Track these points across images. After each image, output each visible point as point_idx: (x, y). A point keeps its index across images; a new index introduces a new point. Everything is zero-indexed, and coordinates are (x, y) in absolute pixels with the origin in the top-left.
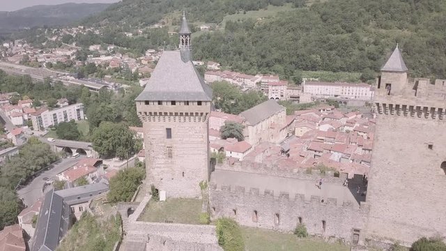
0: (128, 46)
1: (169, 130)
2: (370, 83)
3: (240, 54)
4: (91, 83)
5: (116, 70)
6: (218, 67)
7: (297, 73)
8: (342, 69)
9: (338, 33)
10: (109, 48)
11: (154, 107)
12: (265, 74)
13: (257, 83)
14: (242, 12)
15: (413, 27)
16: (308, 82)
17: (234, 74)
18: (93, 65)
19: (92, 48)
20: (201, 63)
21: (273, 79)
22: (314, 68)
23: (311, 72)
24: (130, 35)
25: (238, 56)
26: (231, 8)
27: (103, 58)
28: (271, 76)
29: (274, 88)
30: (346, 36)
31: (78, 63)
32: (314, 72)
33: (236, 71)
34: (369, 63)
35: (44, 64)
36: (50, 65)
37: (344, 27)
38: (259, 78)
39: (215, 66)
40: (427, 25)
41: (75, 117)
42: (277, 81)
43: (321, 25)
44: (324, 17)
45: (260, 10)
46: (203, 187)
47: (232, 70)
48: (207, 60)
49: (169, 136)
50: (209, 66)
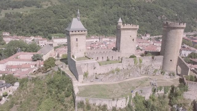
1: (77, 39)
6: (9, 34)
7: (49, 35)
9: (62, 18)
11: (74, 33)
12: (35, 36)
13: (32, 40)
14: (11, 9)
15: (87, 16)
17: (19, 37)
21: (39, 38)
22: (55, 33)
25: (19, 29)
26: (4, 7)
28: (39, 37)
29: (41, 41)
30: (65, 20)
32: (56, 34)
37: (64, 16)
38: (33, 38)
39: (7, 34)
42: (42, 38)
43: (54, 15)
44: (55, 12)
45: (20, 8)
46: (85, 53)
47: (18, 35)
48: (1, 31)
49: (77, 41)
50: (4, 34)
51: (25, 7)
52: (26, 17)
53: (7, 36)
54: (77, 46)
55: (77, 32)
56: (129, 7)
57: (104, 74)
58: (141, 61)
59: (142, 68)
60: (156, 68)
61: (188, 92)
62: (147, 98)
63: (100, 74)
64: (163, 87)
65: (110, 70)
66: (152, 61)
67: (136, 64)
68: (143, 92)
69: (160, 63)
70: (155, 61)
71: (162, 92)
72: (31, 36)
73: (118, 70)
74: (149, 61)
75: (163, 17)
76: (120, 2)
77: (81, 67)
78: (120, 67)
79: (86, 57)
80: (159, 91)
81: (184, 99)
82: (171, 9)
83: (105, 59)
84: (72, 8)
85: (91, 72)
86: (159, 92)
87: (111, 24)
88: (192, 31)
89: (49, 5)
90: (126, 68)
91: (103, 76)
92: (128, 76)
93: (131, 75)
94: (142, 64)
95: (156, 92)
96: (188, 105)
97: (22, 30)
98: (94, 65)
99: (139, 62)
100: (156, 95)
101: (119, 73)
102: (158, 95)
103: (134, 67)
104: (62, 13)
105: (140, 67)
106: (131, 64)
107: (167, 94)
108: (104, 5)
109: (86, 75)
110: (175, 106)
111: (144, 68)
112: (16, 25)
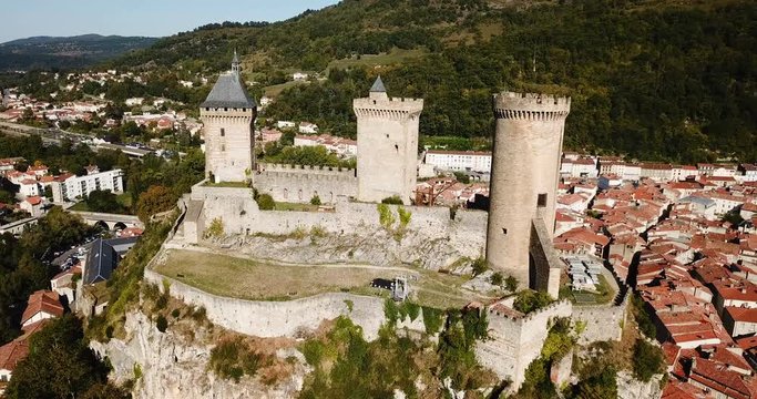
0: (185, 100)
1: (223, 131)
3: (344, 112)
4: (132, 150)
5: (168, 132)
6: (314, 129)
9: (475, 86)
10: (156, 103)
11: (212, 112)
14: (354, 56)
16: (432, 150)
17: (336, 139)
18: (133, 124)
19: (129, 102)
20: (291, 124)
22: (440, 132)
23: (436, 138)
24: (190, 84)
26: (339, 50)
27: (148, 116)
31: (110, 122)
32: (440, 137)
33: (339, 136)
35: (57, 123)
36: (65, 125)
39: (309, 128)
40: (589, 79)
41: (110, 186)
44: (459, 65)
45: (381, 54)
46: (247, 173)
47: (333, 134)
48: (299, 120)
49: (223, 134)
50: (301, 128)
51: (394, 49)
53: (309, 135)
54: (224, 150)
55: (221, 111)
57: (268, 236)
58: (405, 219)
59: (406, 242)
60: (465, 252)
61: (488, 344)
62: (370, 335)
63: (259, 234)
64: (421, 311)
65: (292, 229)
66: (450, 225)
67: (388, 225)
68: (354, 309)
69: (479, 237)
70: (461, 225)
71: (419, 324)
73: (318, 233)
74: (437, 221)
77: (206, 203)
78: (330, 227)
81: (478, 367)
83: (307, 199)
85: (232, 224)
86: (408, 323)
87: (667, 113)
89: (471, 42)
90: (352, 232)
91: (265, 240)
92: (344, 256)
93: (357, 254)
94: (408, 227)
95: (399, 320)
96: (481, 389)
97: (347, 118)
98: (243, 204)
99: (398, 221)
100: (397, 333)
101: (319, 241)
102: (403, 334)
103: (378, 234)
104: (483, 67)
105: (399, 236)
106: (367, 223)
107: (435, 339)
108: (656, 37)
109: (217, 228)
110: (448, 382)
111: (416, 241)
112: (338, 104)
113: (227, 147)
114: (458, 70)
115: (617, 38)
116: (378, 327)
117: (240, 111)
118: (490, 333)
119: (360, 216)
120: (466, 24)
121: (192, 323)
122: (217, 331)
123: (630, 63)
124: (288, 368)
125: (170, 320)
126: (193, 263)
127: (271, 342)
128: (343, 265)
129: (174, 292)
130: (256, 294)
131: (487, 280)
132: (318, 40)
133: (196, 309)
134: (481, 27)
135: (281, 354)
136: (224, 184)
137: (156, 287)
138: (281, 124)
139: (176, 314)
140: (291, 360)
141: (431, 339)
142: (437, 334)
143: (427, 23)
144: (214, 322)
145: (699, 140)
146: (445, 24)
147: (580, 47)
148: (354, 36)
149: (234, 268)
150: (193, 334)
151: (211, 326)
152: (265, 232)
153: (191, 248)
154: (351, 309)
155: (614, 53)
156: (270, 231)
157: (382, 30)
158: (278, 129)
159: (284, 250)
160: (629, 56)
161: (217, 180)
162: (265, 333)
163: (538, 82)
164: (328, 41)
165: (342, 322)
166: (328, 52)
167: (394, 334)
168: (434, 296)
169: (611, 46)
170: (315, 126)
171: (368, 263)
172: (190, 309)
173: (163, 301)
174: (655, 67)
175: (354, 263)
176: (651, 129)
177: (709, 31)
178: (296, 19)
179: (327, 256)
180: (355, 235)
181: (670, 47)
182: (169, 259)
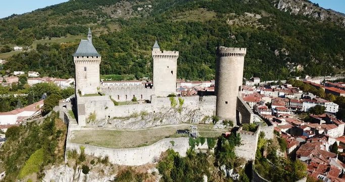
2: (141, 80)
3: (54, 65)
6: (38, 75)
8: (125, 73)
9: (119, 52)
13: (70, 84)
14: (47, 38)
16: (105, 81)
17: (52, 79)
20: (22, 73)
22: (107, 73)
25: (53, 67)
26: (38, 35)
30: (124, 54)
32: (107, 75)
33: (54, 77)
34: (139, 69)
37: (123, 49)
38: (71, 80)
39: (35, 74)
43: (108, 47)
44: (109, 42)
45: (62, 37)
46: (98, 89)
47: (50, 76)
48: (26, 70)
49: (85, 70)
50: (30, 75)
51: (68, 35)
52: (66, 49)
53: (35, 77)
54: (86, 78)
55: (85, 58)
56: (227, 35)
57: (120, 118)
58: (181, 103)
59: (183, 113)
60: (206, 114)
61: (241, 147)
62: (183, 154)
63: (115, 118)
64: (206, 139)
65: (131, 113)
66: (200, 103)
67: (174, 106)
68: (175, 144)
69: (213, 107)
70: (204, 103)
71: (205, 146)
72: (69, 78)
73: (144, 114)
74: (195, 102)
75: (282, 50)
76: (213, 27)
77: (86, 105)
78: (149, 110)
79: (99, 93)
80: (200, 144)
81: (236, 158)
82: (298, 38)
83: (130, 98)
84: (137, 37)
86: (200, 146)
87: (197, 61)
88: (333, 75)
89: (106, 32)
90: (159, 111)
91: (120, 120)
92: (158, 123)
93: (164, 121)
94: (183, 106)
95: (196, 146)
96: (241, 166)
97: (57, 68)
98: (106, 103)
99: (179, 104)
100: (195, 151)
101: (145, 117)
102: (198, 151)
103: (170, 111)
104: (121, 43)
105: (180, 110)
106: (165, 106)
107: (213, 151)
108: (187, 32)
109: (92, 117)
110: (223, 167)
111: (187, 112)
112: (50, 61)
113: (88, 76)
114: (109, 44)
115: (173, 32)
116: (186, 151)
117: (95, 58)
118: (242, 143)
119: (162, 103)
120: (102, 24)
121: (102, 165)
122: (116, 167)
123: (180, 42)
124: (154, 177)
125: (90, 166)
126: (91, 136)
127: (144, 167)
128: (160, 127)
129: (88, 151)
130: (130, 145)
131: (221, 124)
132: (24, 29)
133: (102, 158)
134: (109, 25)
135: (150, 171)
136: (86, 95)
137: (75, 152)
138: (16, 73)
139: (92, 162)
140: (153, 173)
141: (211, 151)
142: (213, 149)
143: (83, 23)
144: (113, 163)
145: (209, 71)
146: (92, 24)
147: (160, 35)
148: (45, 28)
149: (113, 135)
150: (103, 171)
151: (112, 165)
152: (118, 116)
153: (83, 129)
154: (173, 145)
155: (173, 38)
156: (121, 116)
157: (60, 26)
158: (15, 76)
159: (130, 124)
160: (179, 39)
161: (83, 94)
162: (139, 163)
163: (145, 50)
164: (30, 30)
165: (170, 152)
166: (31, 36)
167: (194, 152)
168: (207, 133)
169: (171, 35)
170: (38, 73)
171: (170, 124)
172: (99, 159)
173: (82, 158)
174: (189, 43)
175: (163, 125)
176: (192, 68)
177: (205, 29)
178: (7, 19)
179: (151, 124)
180: (160, 113)
181: (193, 36)
182: (76, 136)
